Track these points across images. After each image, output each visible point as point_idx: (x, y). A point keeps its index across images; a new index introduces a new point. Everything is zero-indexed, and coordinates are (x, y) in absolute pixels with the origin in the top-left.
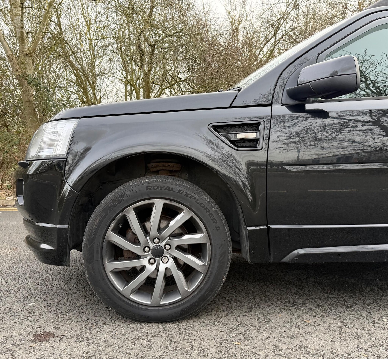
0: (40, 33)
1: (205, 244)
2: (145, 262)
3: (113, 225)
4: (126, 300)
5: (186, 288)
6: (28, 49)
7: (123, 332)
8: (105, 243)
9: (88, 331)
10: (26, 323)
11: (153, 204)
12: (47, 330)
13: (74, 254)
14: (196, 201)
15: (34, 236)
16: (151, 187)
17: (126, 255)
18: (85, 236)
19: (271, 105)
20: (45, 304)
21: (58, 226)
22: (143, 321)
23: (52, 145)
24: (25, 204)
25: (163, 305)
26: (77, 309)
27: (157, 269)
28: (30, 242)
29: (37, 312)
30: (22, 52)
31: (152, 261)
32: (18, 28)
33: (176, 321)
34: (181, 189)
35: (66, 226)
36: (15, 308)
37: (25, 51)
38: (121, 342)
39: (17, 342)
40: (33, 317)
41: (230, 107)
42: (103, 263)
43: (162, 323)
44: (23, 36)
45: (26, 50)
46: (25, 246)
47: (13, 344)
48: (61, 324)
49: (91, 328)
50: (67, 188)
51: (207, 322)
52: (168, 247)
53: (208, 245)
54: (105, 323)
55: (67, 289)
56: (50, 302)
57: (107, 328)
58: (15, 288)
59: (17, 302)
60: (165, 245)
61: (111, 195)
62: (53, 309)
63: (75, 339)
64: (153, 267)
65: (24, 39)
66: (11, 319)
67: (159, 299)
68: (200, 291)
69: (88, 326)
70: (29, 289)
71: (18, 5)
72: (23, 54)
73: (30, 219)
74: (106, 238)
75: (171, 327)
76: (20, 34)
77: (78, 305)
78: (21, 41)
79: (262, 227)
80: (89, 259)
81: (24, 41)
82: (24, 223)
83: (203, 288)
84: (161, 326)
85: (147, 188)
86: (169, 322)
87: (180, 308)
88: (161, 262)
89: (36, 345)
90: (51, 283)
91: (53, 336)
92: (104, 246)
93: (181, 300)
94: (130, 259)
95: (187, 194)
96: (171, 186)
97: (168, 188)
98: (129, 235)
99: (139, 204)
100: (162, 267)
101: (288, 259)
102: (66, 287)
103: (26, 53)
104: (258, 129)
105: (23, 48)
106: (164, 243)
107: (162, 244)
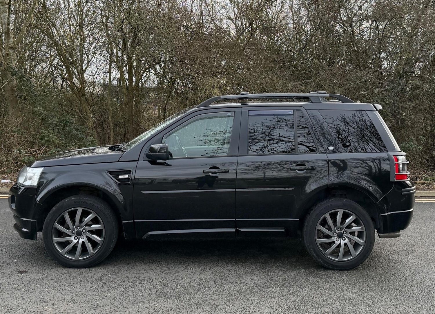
0: (25, 28)
1: (102, 230)
2: (72, 238)
3: (57, 220)
4: (63, 257)
5: (92, 252)
6: (13, 43)
7: (60, 271)
8: (53, 229)
9: (43, 271)
10: (14, 267)
11: (77, 210)
12: (24, 270)
13: (40, 234)
14: (98, 209)
15: (19, 224)
16: (77, 201)
17: (63, 235)
18: (44, 225)
19: (138, 161)
20: (23, 260)
21: (32, 220)
22: (71, 267)
23: (31, 178)
24: (16, 208)
25: (80, 260)
26: (39, 263)
27: (78, 242)
28: (16, 227)
29: (19, 264)
30: (8, 45)
31: (76, 237)
32: (5, 24)
33: (87, 268)
34: (91, 202)
35: (35, 220)
36: (8, 262)
37: (9, 44)
38: (57, 274)
39: (11, 274)
40: (17, 265)
41: (118, 161)
42: (52, 239)
43: (80, 268)
44: (9, 32)
45: (11, 43)
46: (13, 229)
47: (9, 274)
48: (31, 268)
49: (45, 270)
50: (38, 199)
51: (102, 268)
52: (84, 231)
53: (104, 230)
54: (52, 268)
55: (35, 254)
56: (26, 259)
57: (52, 270)
58: (7, 253)
59: (8, 259)
60: (83, 230)
61: (57, 205)
62: (27, 262)
63: (37, 273)
64: (76, 241)
65: (10, 34)
66: (6, 266)
67: (79, 257)
68: (99, 252)
69: (44, 269)
70: (14, 254)
71: (5, 3)
72: (8, 47)
73: (18, 216)
74: (54, 226)
75: (84, 270)
76: (6, 29)
77: (40, 261)
78: (6, 36)
79: (127, 222)
80: (45, 236)
81: (9, 35)
82: (14, 217)
83: (100, 252)
84: (78, 270)
85: (75, 202)
86: (83, 268)
87: (89, 261)
88: (80, 239)
89: (20, 275)
90: (27, 251)
91: (27, 272)
92: (53, 230)
93: (89, 257)
94: (65, 237)
95: (94, 205)
96: (86, 201)
97: (85, 202)
98: (66, 225)
99: (71, 210)
100: (81, 241)
101: (144, 237)
102: (35, 253)
103: (11, 46)
104: (130, 173)
105: (8, 42)
106: (82, 229)
107: (81, 230)
